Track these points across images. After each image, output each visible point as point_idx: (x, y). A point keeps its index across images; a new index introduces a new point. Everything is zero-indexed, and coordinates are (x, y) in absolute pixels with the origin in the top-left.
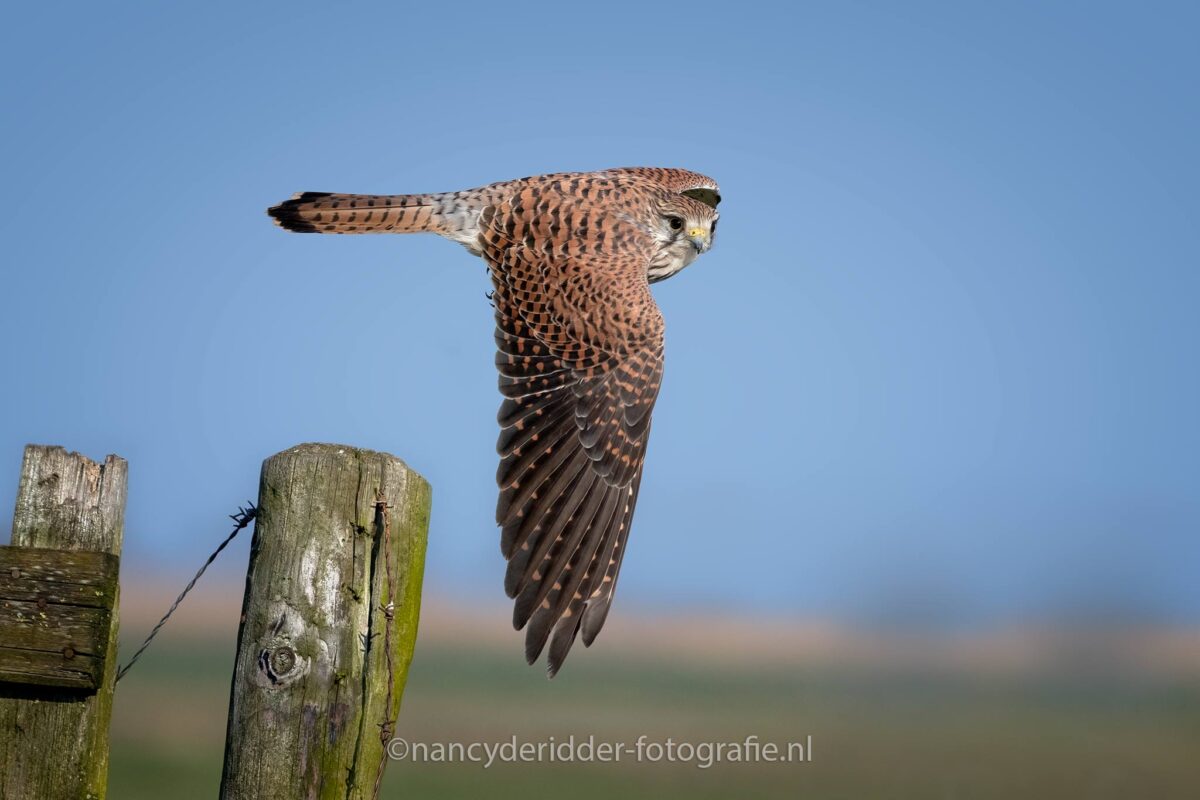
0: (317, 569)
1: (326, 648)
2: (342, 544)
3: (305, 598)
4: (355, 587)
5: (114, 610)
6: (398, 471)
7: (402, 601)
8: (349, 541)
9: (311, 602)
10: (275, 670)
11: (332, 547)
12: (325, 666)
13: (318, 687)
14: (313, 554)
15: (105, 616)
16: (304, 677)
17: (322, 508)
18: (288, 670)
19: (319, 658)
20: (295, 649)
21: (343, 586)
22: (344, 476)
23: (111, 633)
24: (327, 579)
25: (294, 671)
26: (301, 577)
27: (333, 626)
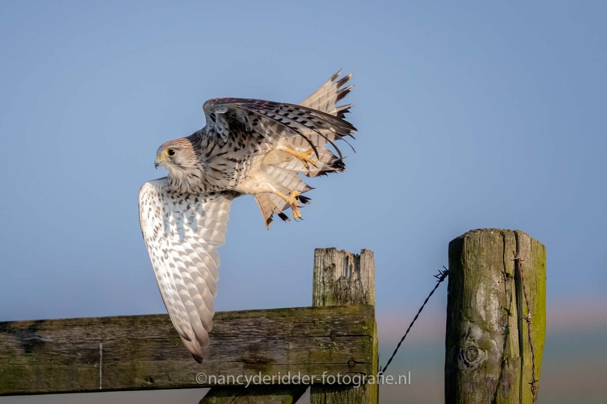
0: (486, 300)
1: (495, 344)
2: (498, 284)
3: (481, 317)
4: (508, 308)
5: (374, 336)
6: (525, 240)
7: (535, 312)
8: (502, 282)
9: (484, 319)
10: (468, 359)
11: (493, 287)
12: (496, 354)
13: (493, 366)
14: (482, 292)
15: (370, 340)
16: (485, 361)
17: (485, 265)
18: (475, 358)
19: (492, 350)
20: (478, 346)
21: (501, 308)
22: (495, 246)
23: (374, 349)
24: (492, 305)
25: (479, 359)
26: (477, 305)
27: (498, 331)
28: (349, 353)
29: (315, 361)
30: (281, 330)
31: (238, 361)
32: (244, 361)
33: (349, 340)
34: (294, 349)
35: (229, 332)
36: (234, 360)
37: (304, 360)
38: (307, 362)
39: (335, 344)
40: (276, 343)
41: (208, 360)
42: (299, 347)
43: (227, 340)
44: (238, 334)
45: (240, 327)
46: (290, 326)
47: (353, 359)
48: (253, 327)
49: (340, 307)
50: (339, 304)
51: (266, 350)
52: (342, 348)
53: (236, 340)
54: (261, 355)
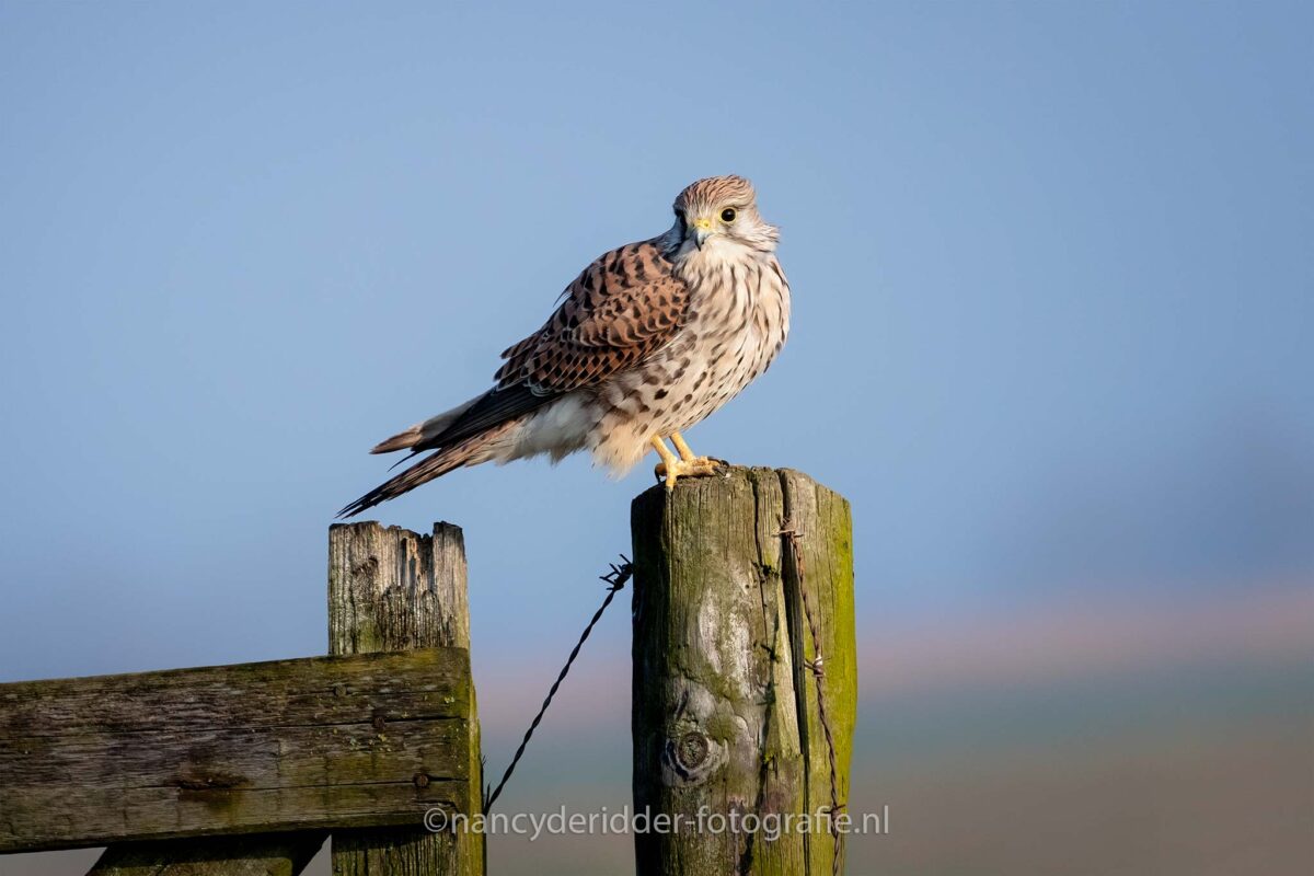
0: (720, 628)
1: (745, 726)
2: (746, 591)
3: (709, 666)
4: (770, 644)
5: (471, 718)
6: (803, 489)
7: (831, 652)
8: (755, 587)
9: (717, 671)
10: (685, 763)
11: (734, 598)
12: (747, 749)
13: (742, 777)
14: (711, 609)
15: (461, 727)
16: (722, 765)
17: (715, 550)
18: (701, 760)
19: (737, 740)
20: (705, 732)
21: (755, 645)
22: (737, 505)
23: (471, 746)
24: (733, 639)
25: (708, 761)
26: (699, 640)
27: (750, 696)
28: (415, 759)
29: (338, 779)
30: (260, 711)
31: (165, 784)
32: (178, 783)
33: (414, 730)
34: (292, 752)
35: (143, 720)
36: (157, 783)
37: (315, 777)
38: (322, 781)
39: (384, 739)
40: (250, 740)
41: (99, 785)
42: (302, 747)
43: (138, 737)
44: (164, 724)
45: (167, 707)
46: (282, 700)
47: (424, 771)
48: (197, 706)
49: (392, 654)
50: (389, 649)
51: (228, 759)
52: (399, 748)
53: (159, 738)
54: (217, 770)
